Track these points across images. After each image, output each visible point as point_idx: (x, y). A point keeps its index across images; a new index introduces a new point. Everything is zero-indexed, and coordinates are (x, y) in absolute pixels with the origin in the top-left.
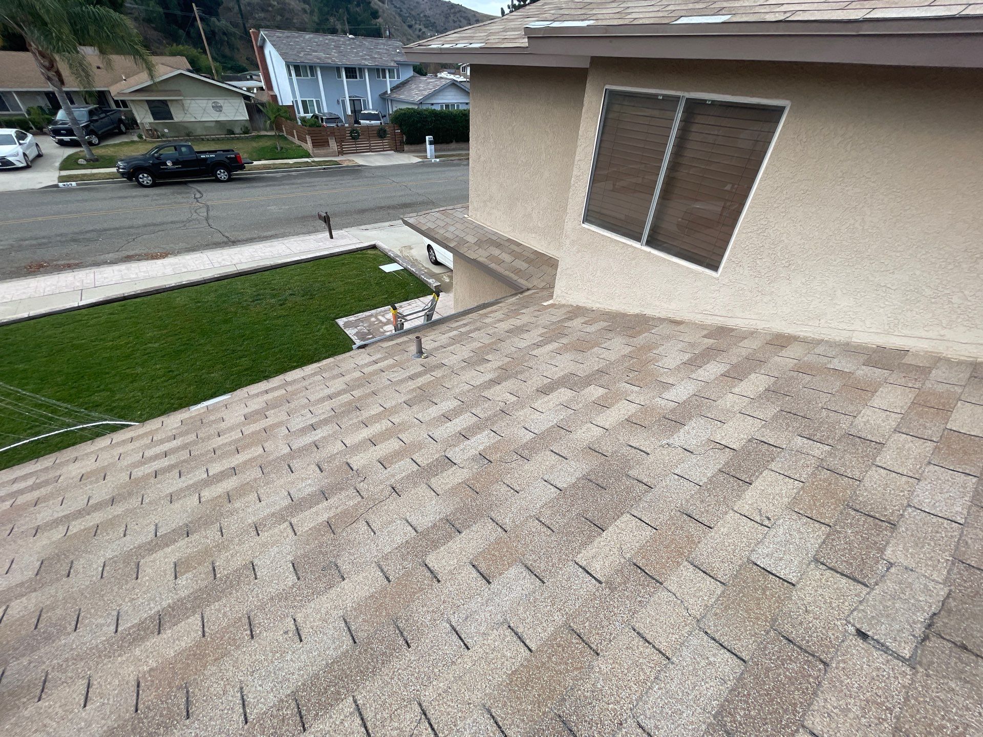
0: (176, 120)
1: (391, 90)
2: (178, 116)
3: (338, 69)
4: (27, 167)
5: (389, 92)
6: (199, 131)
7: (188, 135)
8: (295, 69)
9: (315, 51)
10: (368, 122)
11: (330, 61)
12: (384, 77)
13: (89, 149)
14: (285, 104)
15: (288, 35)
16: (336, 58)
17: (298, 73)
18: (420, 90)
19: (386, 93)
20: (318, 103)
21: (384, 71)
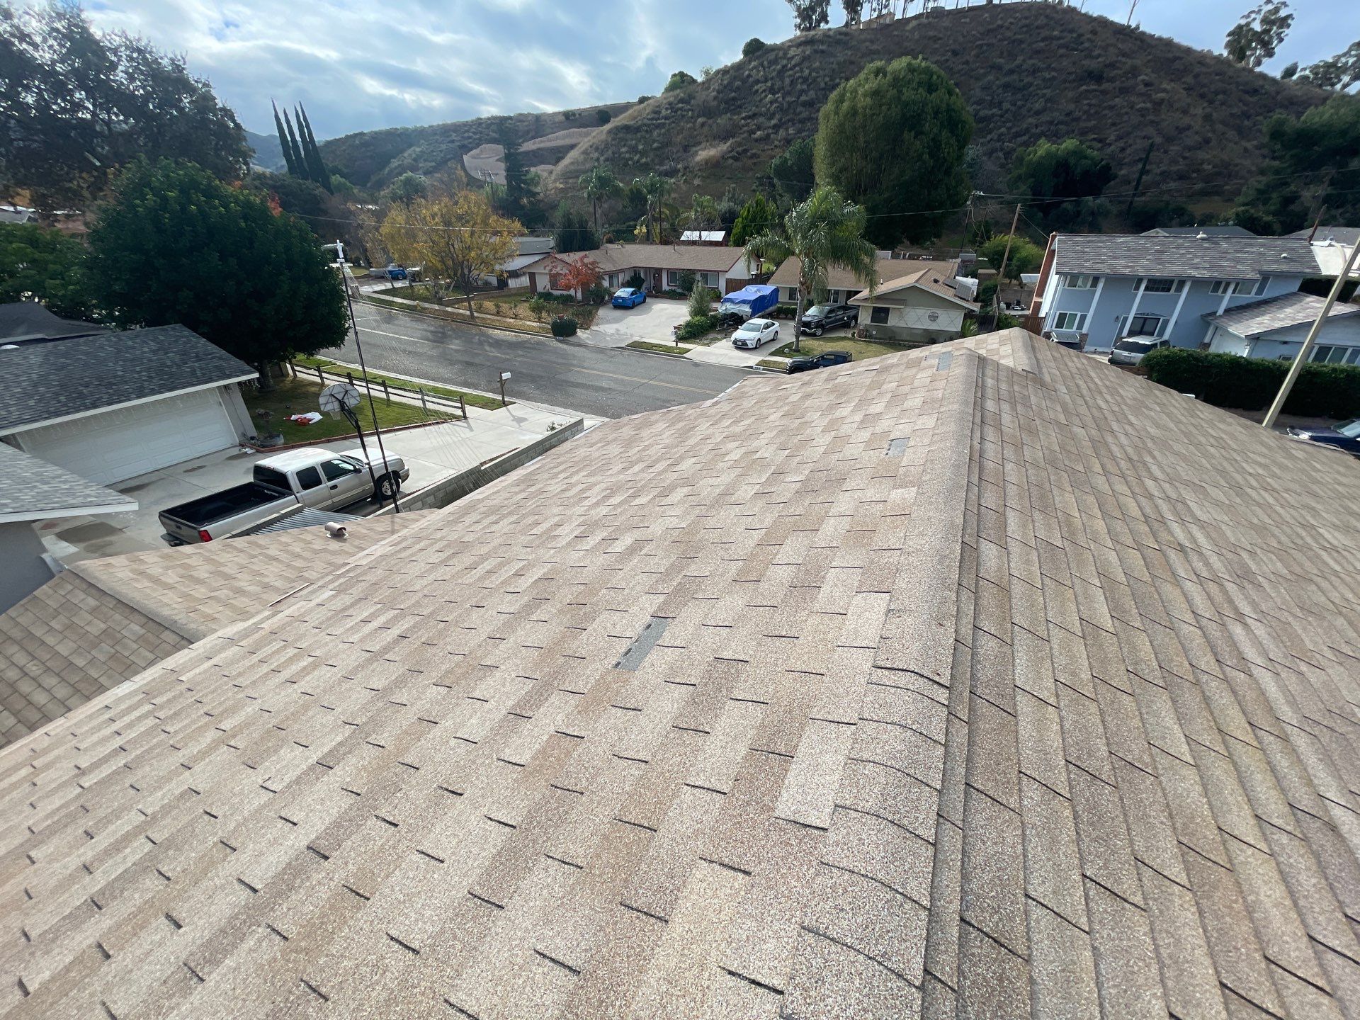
0: (889, 324)
1: (1227, 311)
2: (893, 321)
3: (1140, 280)
4: (756, 348)
5: (1220, 312)
6: (905, 337)
7: (890, 339)
8: (1071, 279)
9: (1115, 258)
10: (1126, 353)
11: (1127, 272)
12: (1225, 291)
13: (798, 341)
14: (1042, 314)
15: (1093, 239)
16: (1146, 267)
17: (1073, 284)
18: (1273, 320)
19: (1215, 313)
20: (1083, 318)
21: (1228, 285)
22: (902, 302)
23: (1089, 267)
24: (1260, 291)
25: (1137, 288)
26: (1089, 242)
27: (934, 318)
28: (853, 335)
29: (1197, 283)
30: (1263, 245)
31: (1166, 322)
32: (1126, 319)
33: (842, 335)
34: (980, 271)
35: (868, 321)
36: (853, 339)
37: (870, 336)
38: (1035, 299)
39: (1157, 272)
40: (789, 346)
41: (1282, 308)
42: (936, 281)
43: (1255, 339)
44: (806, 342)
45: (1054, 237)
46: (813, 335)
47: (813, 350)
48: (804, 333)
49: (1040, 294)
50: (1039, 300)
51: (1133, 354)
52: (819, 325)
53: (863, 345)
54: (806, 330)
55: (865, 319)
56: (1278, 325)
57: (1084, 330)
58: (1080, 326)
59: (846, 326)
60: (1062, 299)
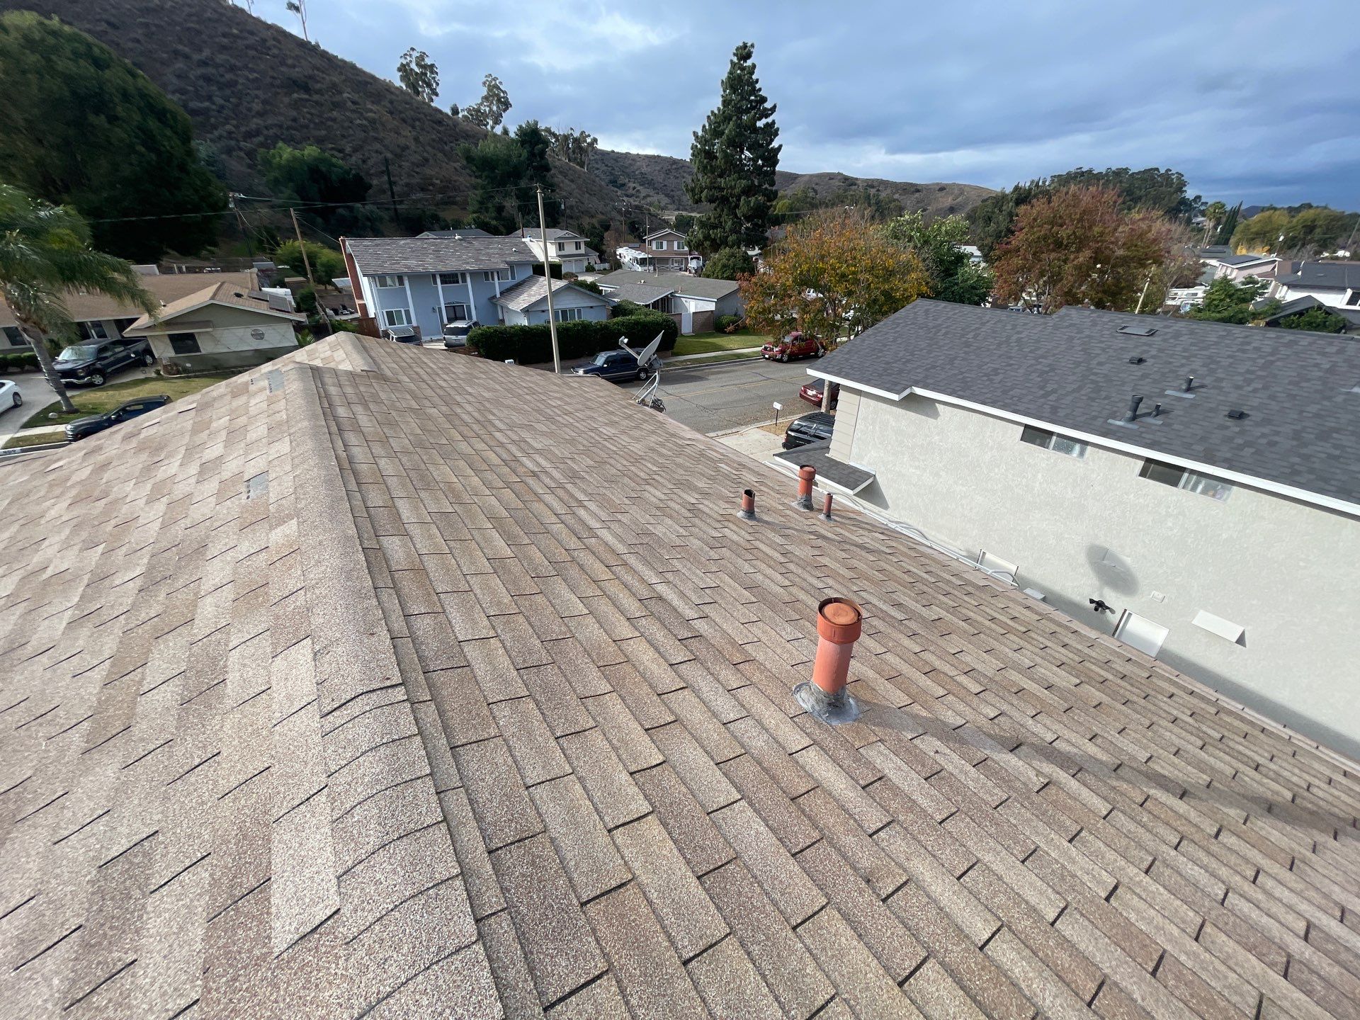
0: (203, 352)
1: (501, 293)
2: (207, 347)
3: (434, 276)
5: (498, 296)
6: (233, 362)
7: (216, 368)
8: (379, 279)
9: (406, 259)
10: (454, 337)
11: (420, 269)
12: (493, 279)
13: (66, 399)
14: (372, 315)
15: (378, 242)
16: (431, 264)
17: (383, 284)
18: (530, 296)
19: (495, 297)
20: (407, 312)
21: (492, 273)
22: (207, 324)
23: (388, 268)
24: (513, 278)
25: (435, 283)
26: (377, 245)
27: (259, 336)
28: (158, 372)
29: (474, 274)
30: (499, 243)
31: (469, 307)
32: (440, 309)
33: (142, 376)
34: (287, 280)
35: (172, 353)
36: (159, 378)
37: (186, 370)
38: (358, 302)
39: (442, 268)
40: (54, 407)
41: (530, 287)
42: (239, 295)
43: (526, 311)
44: (79, 398)
45: (344, 242)
46: (90, 385)
47: (102, 404)
48: (70, 386)
49: (360, 296)
50: (361, 302)
51: (460, 337)
52: (91, 370)
53: (181, 382)
54: (68, 380)
55: (163, 351)
56: (534, 299)
57: (414, 323)
58: (409, 321)
59: (139, 363)
60: (382, 299)
